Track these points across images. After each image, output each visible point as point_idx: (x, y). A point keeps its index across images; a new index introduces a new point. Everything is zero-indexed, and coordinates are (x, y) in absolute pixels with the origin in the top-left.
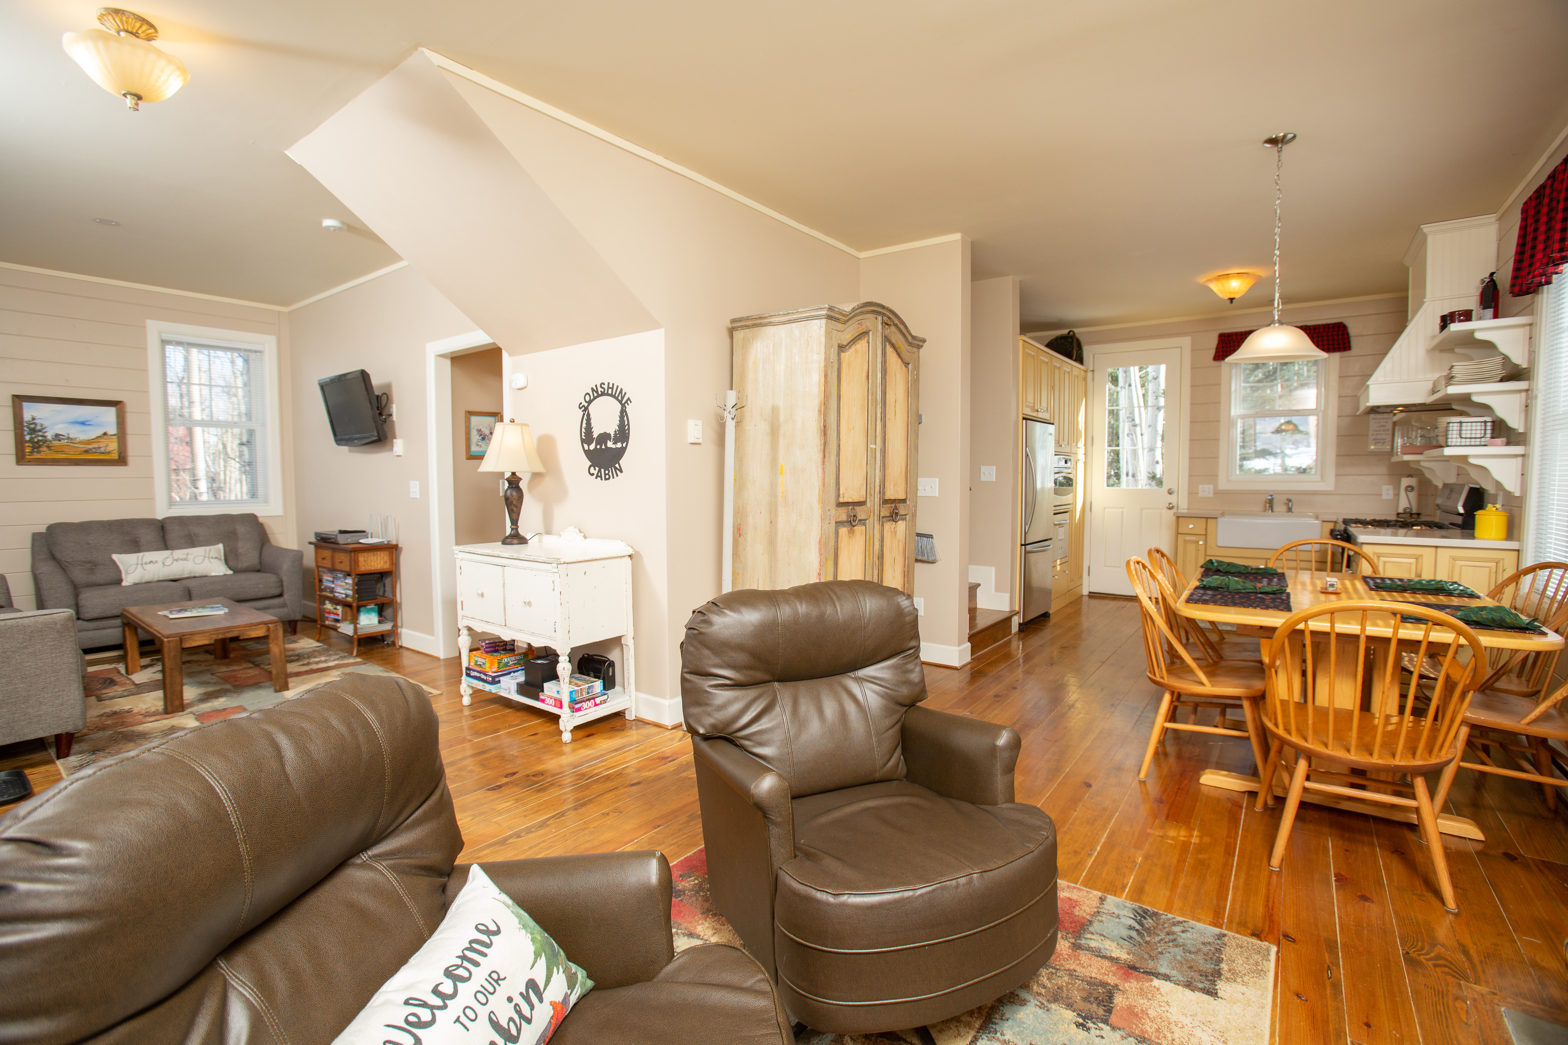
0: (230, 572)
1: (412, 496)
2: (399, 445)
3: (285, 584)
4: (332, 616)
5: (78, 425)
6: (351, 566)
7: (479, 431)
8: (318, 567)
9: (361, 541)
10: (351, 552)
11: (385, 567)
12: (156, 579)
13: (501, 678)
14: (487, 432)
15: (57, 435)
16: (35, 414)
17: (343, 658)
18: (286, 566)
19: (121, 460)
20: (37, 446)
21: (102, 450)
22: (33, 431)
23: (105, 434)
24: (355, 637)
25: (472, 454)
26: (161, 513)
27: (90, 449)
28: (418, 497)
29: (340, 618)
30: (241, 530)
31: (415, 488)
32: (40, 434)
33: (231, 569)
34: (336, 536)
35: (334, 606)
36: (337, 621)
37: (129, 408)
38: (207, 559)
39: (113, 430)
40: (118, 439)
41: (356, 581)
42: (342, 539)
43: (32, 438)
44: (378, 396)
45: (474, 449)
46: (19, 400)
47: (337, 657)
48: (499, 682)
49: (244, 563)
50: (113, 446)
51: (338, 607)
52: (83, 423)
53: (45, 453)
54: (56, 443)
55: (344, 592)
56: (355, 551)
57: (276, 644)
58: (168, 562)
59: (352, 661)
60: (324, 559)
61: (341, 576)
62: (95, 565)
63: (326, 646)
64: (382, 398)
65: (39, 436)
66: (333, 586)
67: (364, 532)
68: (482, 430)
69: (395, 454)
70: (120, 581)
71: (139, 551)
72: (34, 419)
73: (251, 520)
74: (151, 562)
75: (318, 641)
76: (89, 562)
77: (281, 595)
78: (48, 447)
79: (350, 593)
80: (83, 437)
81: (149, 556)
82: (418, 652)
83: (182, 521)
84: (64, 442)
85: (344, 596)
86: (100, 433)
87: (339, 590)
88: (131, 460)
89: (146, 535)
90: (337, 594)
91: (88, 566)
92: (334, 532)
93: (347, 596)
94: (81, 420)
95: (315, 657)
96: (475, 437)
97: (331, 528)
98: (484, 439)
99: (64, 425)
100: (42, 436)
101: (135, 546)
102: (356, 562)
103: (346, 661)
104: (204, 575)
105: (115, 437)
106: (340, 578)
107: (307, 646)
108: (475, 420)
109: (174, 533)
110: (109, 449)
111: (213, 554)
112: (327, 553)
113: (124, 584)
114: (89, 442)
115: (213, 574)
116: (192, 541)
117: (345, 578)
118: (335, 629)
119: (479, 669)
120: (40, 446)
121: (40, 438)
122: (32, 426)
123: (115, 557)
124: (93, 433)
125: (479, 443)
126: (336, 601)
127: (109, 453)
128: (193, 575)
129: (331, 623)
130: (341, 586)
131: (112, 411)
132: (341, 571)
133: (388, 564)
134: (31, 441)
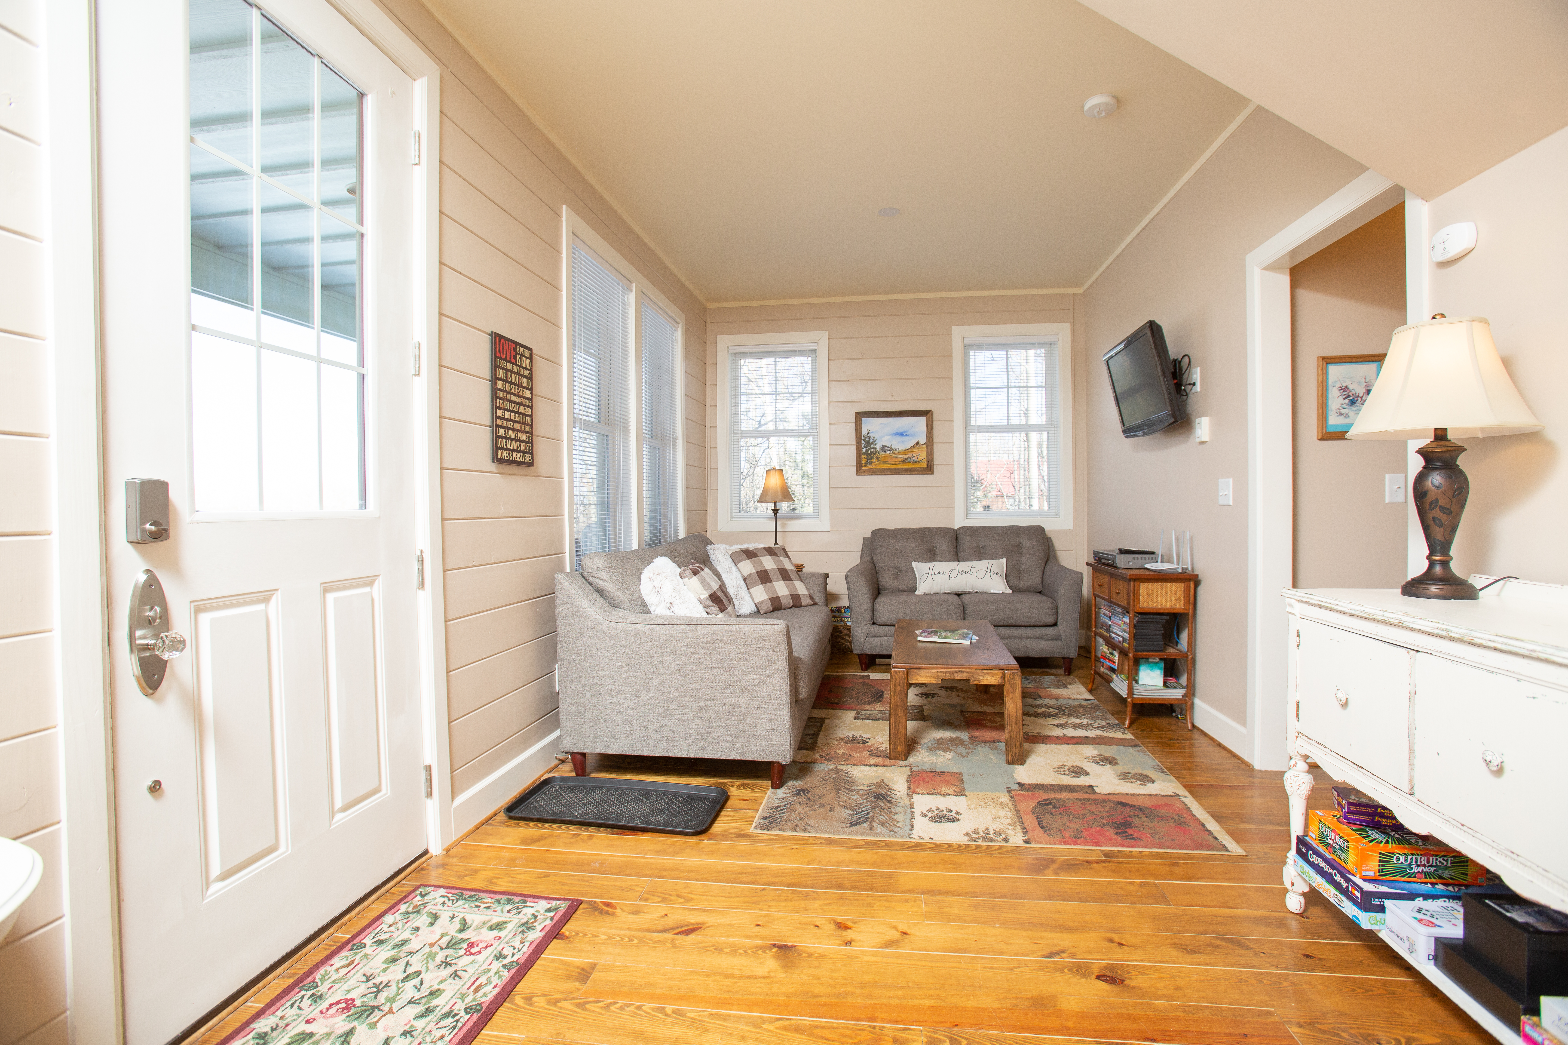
0: (1009, 591)
1: (1222, 501)
2: (1203, 428)
3: (1060, 611)
4: (1107, 663)
5: (898, 436)
6: (1128, 600)
7: (1344, 389)
8: (1095, 596)
9: (1147, 566)
10: (1130, 580)
11: (1178, 606)
12: (942, 591)
13: (1388, 903)
14: (1361, 391)
15: (884, 447)
16: (871, 429)
17: (1110, 726)
18: (1063, 591)
19: (929, 469)
20: (870, 456)
21: (915, 459)
22: (868, 444)
23: (917, 443)
24: (1129, 700)
25: (1329, 430)
26: (959, 522)
27: (906, 459)
28: (1231, 504)
29: (1116, 667)
30: (1027, 543)
31: (1226, 491)
32: (872, 446)
33: (1010, 588)
34: (1115, 556)
35: (1111, 650)
36: (1113, 670)
37: (936, 417)
38: (988, 574)
39: (923, 440)
40: (927, 448)
41: (1135, 622)
42: (1122, 561)
43: (867, 451)
44: (1175, 361)
45: (1334, 421)
46: (860, 416)
47: (1103, 723)
48: (1382, 909)
49: (1025, 583)
50: (923, 455)
51: (1115, 653)
52: (902, 434)
53: (875, 465)
54: (883, 454)
55: (1121, 634)
56: (1135, 580)
57: (1012, 699)
58: (953, 574)
59: (1119, 735)
60: (1100, 586)
61: (1120, 610)
62: (900, 571)
63: (1096, 702)
64: (1182, 364)
65: (871, 448)
66: (1110, 623)
67: (1153, 553)
68: (1351, 387)
69: (1198, 440)
70: (915, 589)
71: (934, 560)
72: (868, 433)
73: (1039, 534)
74: (940, 572)
75: (1090, 691)
76: (896, 568)
77: (1055, 624)
78: (877, 458)
79: (1126, 636)
80: (902, 447)
81: (939, 566)
82: (1219, 745)
83: (973, 531)
84: (888, 453)
85: (1121, 639)
86: (913, 443)
87: (1115, 629)
88: (936, 468)
89: (943, 545)
90: (1113, 635)
91: (895, 571)
92: (1113, 551)
93: (1124, 640)
94: (901, 431)
95: (1077, 717)
96: (1335, 400)
97: (1109, 546)
98: (1353, 402)
99: (888, 437)
100: (873, 448)
101: (931, 555)
102: (1136, 595)
103: (1111, 734)
104: (984, 591)
105: (925, 446)
106: (1118, 613)
107: (1075, 696)
108: (1335, 372)
109: (967, 544)
110: (920, 458)
111: (995, 569)
112: (1104, 579)
113: (917, 593)
114: (905, 452)
115: (992, 591)
116: (980, 554)
117: (1123, 614)
118: (1109, 681)
119: (1329, 856)
120: (872, 458)
121: (872, 450)
122: (867, 439)
123: (914, 564)
124: (910, 443)
125: (1343, 411)
126: (1110, 643)
127: (920, 462)
128: (975, 590)
129: (1106, 671)
130: (1119, 625)
131: (922, 420)
132: (1119, 606)
133: (1182, 603)
134: (866, 453)
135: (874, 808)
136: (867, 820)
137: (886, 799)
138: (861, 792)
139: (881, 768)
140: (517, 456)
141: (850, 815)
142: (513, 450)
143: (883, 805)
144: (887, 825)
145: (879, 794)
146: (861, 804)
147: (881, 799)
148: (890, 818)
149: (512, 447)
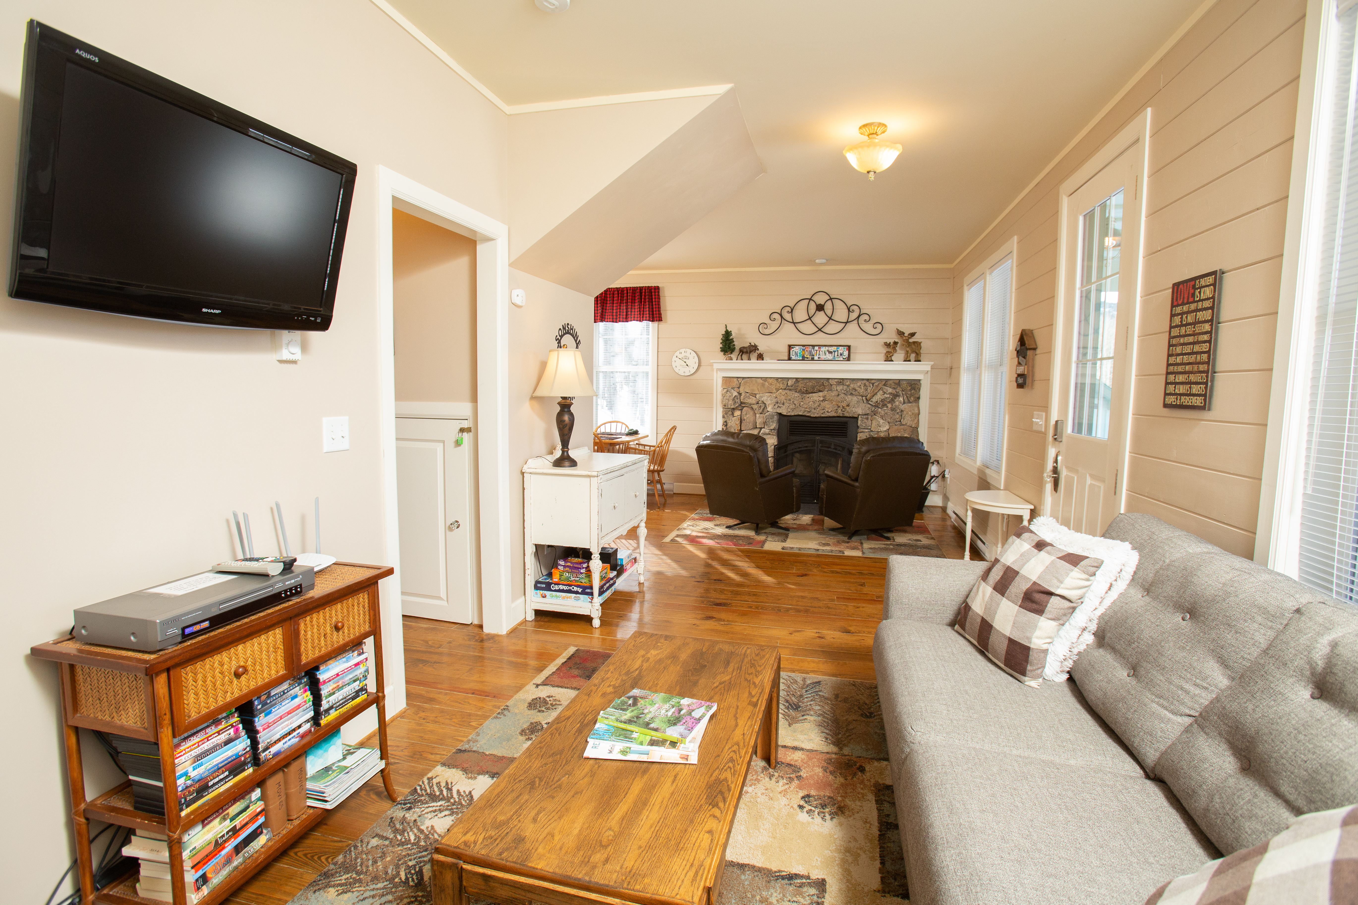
135: (801, 696)
136: (808, 686)
137: (790, 704)
138: (812, 713)
139: (789, 744)
140: (1186, 400)
141: (820, 691)
142: (1181, 395)
143: (793, 698)
144: (792, 681)
145: (795, 709)
146: (812, 700)
147: (794, 704)
148: (789, 687)
149: (1181, 391)
